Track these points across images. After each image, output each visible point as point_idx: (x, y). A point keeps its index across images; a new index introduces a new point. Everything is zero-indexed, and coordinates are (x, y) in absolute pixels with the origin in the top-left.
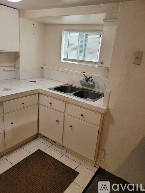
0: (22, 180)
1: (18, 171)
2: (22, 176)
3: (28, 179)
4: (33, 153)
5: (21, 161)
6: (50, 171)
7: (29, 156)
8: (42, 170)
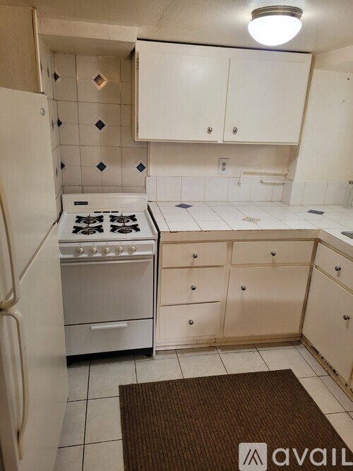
0: (230, 409)
1: (231, 389)
2: (233, 401)
3: (242, 414)
4: (273, 371)
5: (244, 375)
6: (294, 427)
7: (262, 372)
8: (278, 413)
